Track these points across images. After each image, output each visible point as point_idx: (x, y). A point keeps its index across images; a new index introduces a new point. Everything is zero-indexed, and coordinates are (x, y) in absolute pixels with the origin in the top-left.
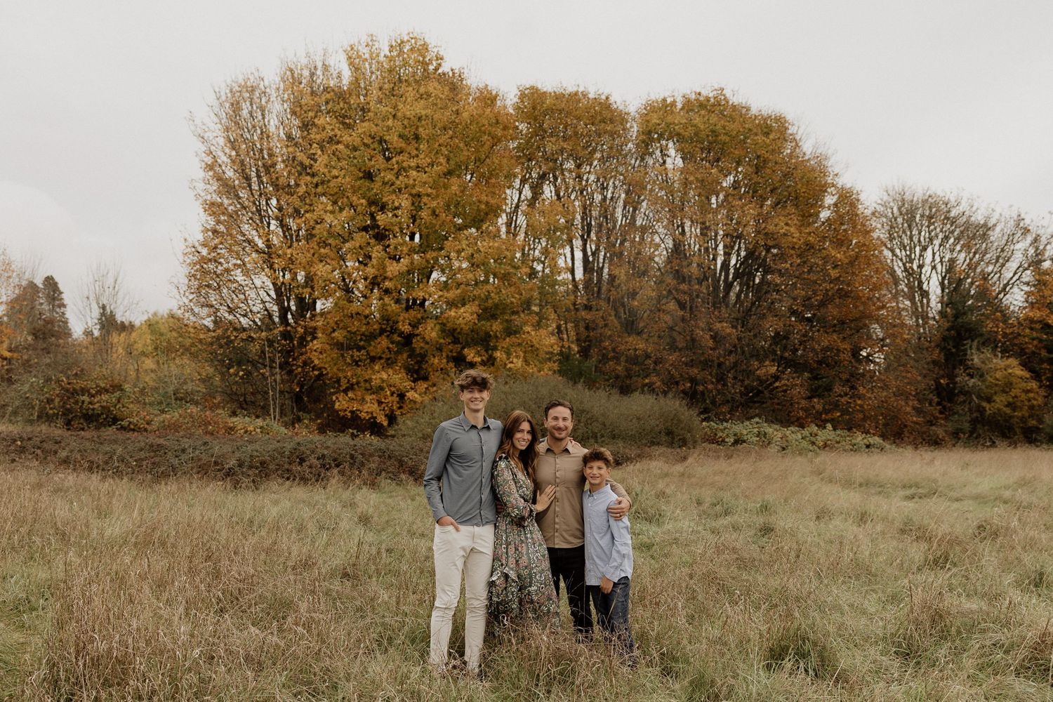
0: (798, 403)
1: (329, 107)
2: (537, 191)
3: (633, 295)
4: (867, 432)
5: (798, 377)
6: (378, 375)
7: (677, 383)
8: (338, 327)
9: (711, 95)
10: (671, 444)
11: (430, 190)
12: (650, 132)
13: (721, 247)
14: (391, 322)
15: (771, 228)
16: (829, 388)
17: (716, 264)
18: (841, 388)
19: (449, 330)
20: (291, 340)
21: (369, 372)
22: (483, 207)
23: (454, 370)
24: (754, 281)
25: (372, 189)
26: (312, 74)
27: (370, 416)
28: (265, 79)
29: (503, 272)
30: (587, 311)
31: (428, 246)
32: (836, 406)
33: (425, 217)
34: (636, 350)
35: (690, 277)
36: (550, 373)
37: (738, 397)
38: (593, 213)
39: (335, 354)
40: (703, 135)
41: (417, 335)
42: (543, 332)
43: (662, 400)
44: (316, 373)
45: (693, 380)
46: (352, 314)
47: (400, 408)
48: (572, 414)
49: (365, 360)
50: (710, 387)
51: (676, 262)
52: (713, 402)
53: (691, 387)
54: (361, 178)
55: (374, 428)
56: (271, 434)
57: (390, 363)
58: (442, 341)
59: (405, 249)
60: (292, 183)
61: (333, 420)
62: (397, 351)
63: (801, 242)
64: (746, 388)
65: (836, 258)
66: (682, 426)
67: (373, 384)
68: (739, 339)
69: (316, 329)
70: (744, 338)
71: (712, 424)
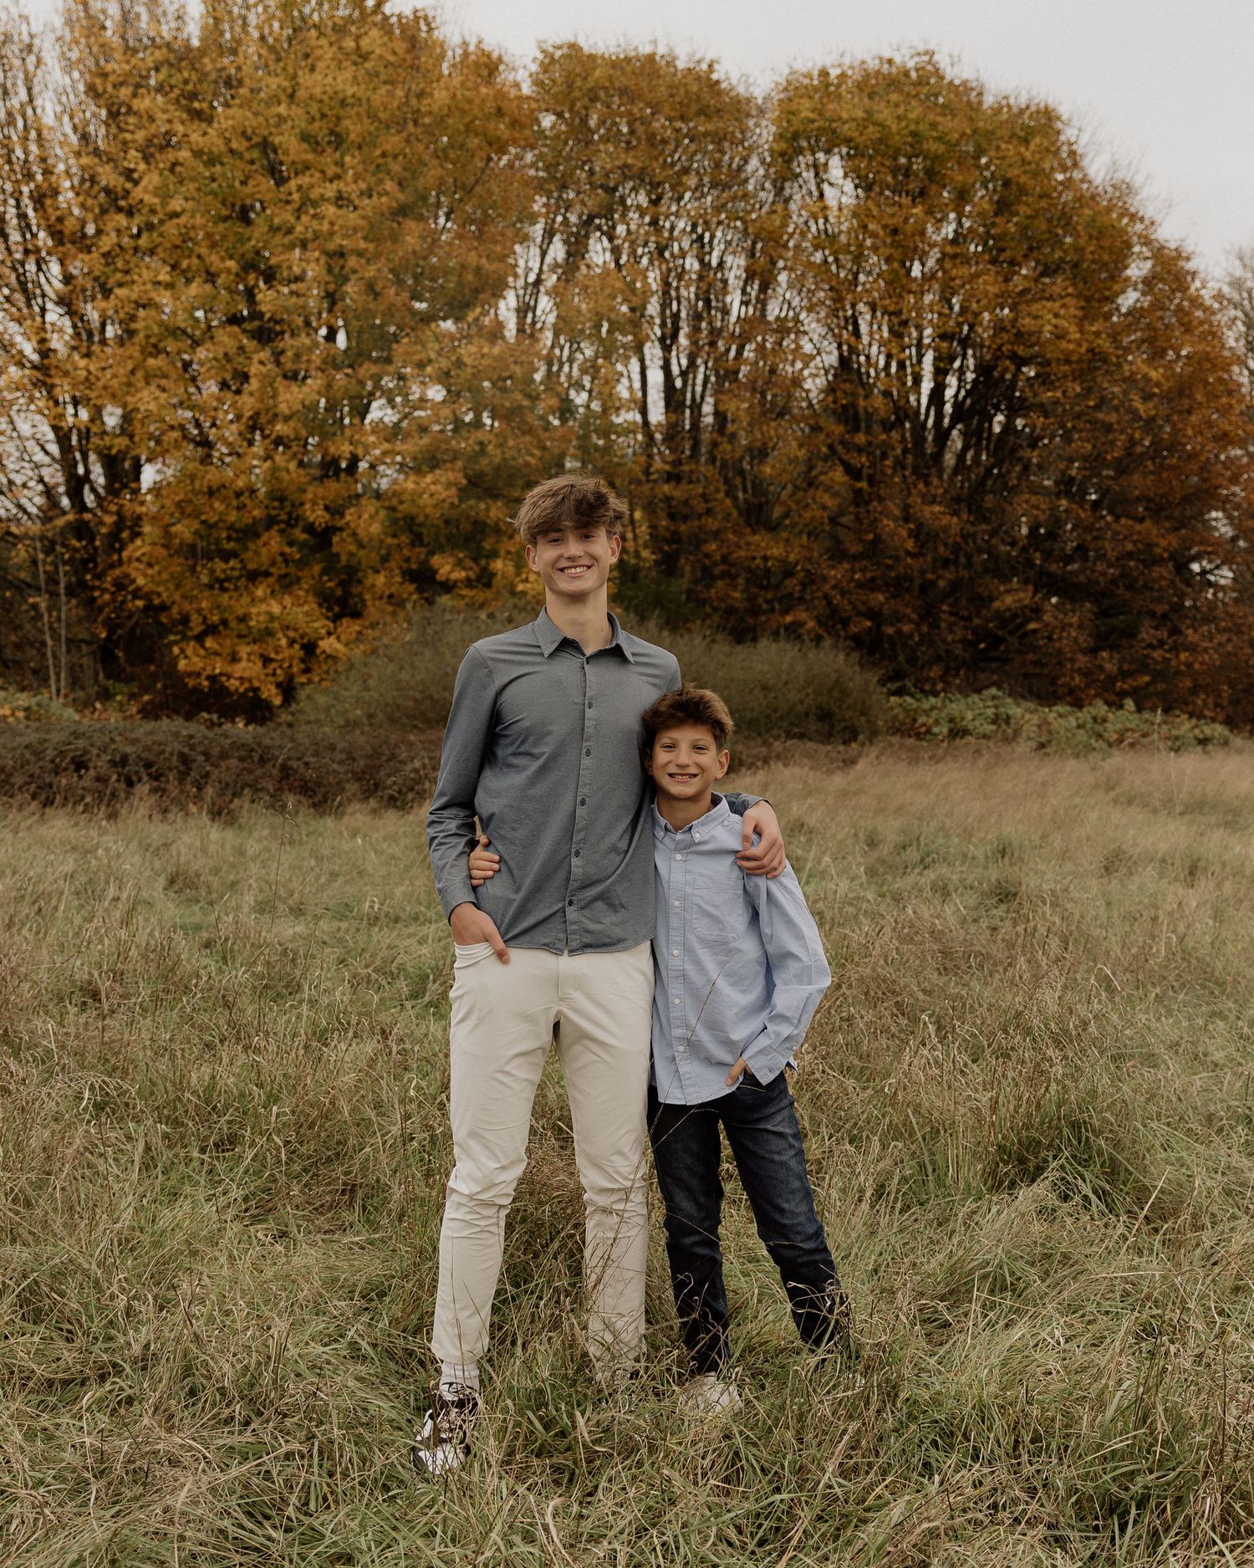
0: (1072, 660)
1: (162, 77)
2: (577, 250)
3: (760, 453)
4: (1201, 716)
5: (1073, 611)
6: (263, 608)
7: (845, 622)
8: (183, 513)
9: (911, 64)
10: (827, 737)
11: (362, 245)
12: (795, 137)
13: (928, 359)
14: (288, 504)
15: (1027, 323)
16: (1131, 633)
17: (918, 395)
18: (1152, 631)
19: (404, 518)
20: (92, 540)
21: (245, 600)
22: (470, 277)
23: (415, 597)
24: (990, 428)
25: (249, 239)
26: (126, 14)
27: (247, 685)
28: (31, 19)
29: (508, 404)
30: (673, 483)
31: (363, 355)
32: (1144, 668)
33: (355, 296)
34: (765, 558)
37: (958, 650)
38: (684, 293)
39: (177, 566)
40: (895, 141)
41: (341, 529)
43: (811, 655)
44: (140, 603)
45: (874, 615)
46: (210, 488)
47: (307, 671)
49: (239, 578)
50: (906, 628)
51: (843, 389)
52: (912, 661)
53: (870, 629)
54: (226, 219)
55: (255, 709)
57: (286, 584)
58: (390, 540)
59: (317, 356)
60: (90, 227)
61: (175, 696)
62: (300, 559)
63: (1083, 350)
64: (974, 633)
65: (1150, 380)
66: (850, 701)
67: (252, 623)
68: (963, 537)
69: (139, 518)
70: (974, 535)
71: (908, 699)
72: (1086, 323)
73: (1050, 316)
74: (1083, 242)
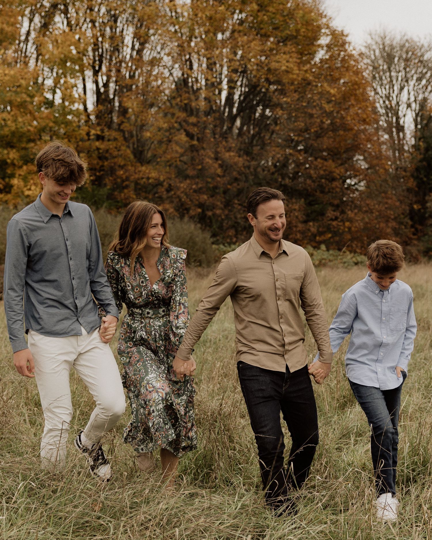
4: (355, 252)
5: (296, 203)
7: (188, 210)
13: (225, 82)
15: (274, 65)
16: (323, 214)
17: (221, 99)
18: (332, 213)
24: (255, 115)
29: (19, 100)
30: (101, 141)
32: (328, 229)
34: (148, 178)
35: (198, 110)
45: (201, 205)
50: (218, 212)
51: (184, 96)
52: (220, 227)
53: (200, 213)
63: (300, 79)
65: (330, 94)
68: (244, 167)
70: (249, 167)
71: (221, 246)
72: (301, 65)
73: (285, 62)
74: (299, 26)
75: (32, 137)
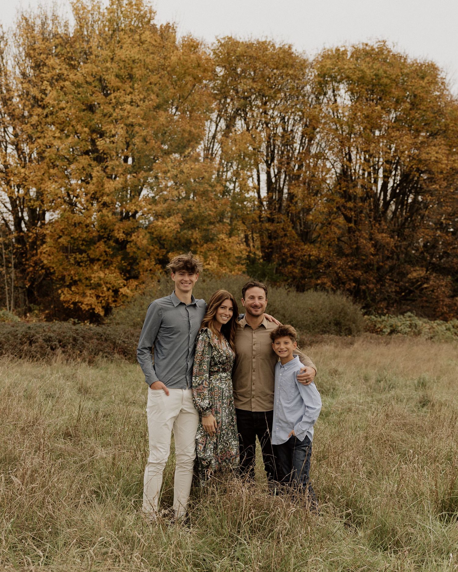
0: (443, 301)
1: (58, 50)
2: (231, 124)
3: (308, 210)
5: (443, 279)
6: (97, 274)
7: (344, 283)
8: (64, 234)
9: (375, 46)
10: (339, 333)
11: (141, 121)
12: (325, 75)
13: (381, 171)
14: (108, 230)
15: (424, 156)
17: (377, 187)
19: (156, 238)
20: (24, 244)
21: (89, 271)
22: (186, 135)
23: (160, 271)
24: (407, 200)
25: (93, 119)
26: (43, 24)
27: (89, 307)
28: (3, 26)
29: (202, 189)
30: (270, 223)
31: (139, 168)
33: (138, 143)
34: (310, 256)
35: (355, 196)
36: (240, 273)
37: (393, 296)
38: (277, 142)
39: (61, 256)
40: (368, 78)
41: (130, 242)
42: (234, 239)
43: (332, 297)
44: (45, 271)
45: (357, 280)
46: (75, 223)
47: (115, 301)
48: (266, 294)
49: (86, 262)
50: (371, 286)
51: (343, 184)
52: (373, 300)
53: (355, 287)
54: (84, 110)
55: (93, 317)
56: (7, 321)
57: (107, 265)
58: (151, 248)
59: (120, 170)
60: (26, 114)
61: (59, 311)
62: (113, 254)
63: (448, 168)
64: (400, 288)
66: (348, 317)
67: (92, 282)
68: (396, 247)
69: (45, 235)
70: (400, 246)
71: (373, 317)
72: (450, 156)
73: (434, 153)
74: (448, 122)
75: (212, 220)
